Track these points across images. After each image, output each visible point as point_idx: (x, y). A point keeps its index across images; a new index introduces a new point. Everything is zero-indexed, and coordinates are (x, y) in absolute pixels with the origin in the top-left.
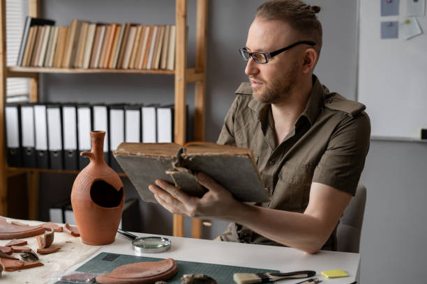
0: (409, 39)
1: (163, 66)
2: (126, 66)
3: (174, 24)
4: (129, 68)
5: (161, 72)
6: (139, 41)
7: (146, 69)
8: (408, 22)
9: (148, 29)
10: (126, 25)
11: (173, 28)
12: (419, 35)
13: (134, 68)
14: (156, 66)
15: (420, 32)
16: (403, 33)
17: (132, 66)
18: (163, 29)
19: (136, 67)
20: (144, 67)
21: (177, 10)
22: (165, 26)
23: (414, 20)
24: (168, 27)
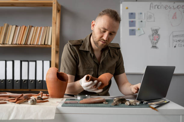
0: (140, 36)
1: (46, 43)
2: (29, 43)
3: (51, 26)
4: (30, 44)
5: (44, 46)
6: (35, 33)
7: (38, 45)
8: (139, 29)
9: (39, 28)
10: (30, 26)
11: (51, 28)
12: (143, 34)
13: (33, 44)
14: (43, 44)
15: (143, 33)
16: (137, 33)
17: (32, 43)
18: (46, 28)
19: (34, 44)
20: (37, 44)
21: (53, 20)
22: (47, 27)
23: (141, 29)
24: (48, 27)
